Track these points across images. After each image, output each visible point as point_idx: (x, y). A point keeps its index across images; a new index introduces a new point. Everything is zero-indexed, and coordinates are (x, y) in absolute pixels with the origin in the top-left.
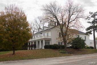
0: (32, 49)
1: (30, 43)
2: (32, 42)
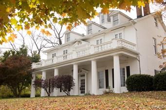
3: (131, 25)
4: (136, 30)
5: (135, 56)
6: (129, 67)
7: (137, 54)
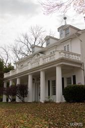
0: (14, 100)
1: (8, 84)
2: (16, 80)
3: (76, 37)
4: (81, 41)
5: (79, 66)
6: (75, 76)
7: (81, 64)
